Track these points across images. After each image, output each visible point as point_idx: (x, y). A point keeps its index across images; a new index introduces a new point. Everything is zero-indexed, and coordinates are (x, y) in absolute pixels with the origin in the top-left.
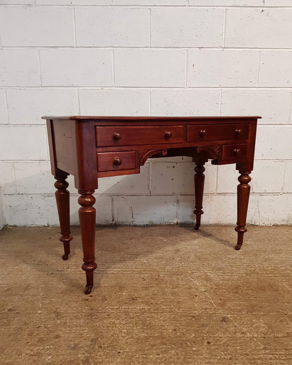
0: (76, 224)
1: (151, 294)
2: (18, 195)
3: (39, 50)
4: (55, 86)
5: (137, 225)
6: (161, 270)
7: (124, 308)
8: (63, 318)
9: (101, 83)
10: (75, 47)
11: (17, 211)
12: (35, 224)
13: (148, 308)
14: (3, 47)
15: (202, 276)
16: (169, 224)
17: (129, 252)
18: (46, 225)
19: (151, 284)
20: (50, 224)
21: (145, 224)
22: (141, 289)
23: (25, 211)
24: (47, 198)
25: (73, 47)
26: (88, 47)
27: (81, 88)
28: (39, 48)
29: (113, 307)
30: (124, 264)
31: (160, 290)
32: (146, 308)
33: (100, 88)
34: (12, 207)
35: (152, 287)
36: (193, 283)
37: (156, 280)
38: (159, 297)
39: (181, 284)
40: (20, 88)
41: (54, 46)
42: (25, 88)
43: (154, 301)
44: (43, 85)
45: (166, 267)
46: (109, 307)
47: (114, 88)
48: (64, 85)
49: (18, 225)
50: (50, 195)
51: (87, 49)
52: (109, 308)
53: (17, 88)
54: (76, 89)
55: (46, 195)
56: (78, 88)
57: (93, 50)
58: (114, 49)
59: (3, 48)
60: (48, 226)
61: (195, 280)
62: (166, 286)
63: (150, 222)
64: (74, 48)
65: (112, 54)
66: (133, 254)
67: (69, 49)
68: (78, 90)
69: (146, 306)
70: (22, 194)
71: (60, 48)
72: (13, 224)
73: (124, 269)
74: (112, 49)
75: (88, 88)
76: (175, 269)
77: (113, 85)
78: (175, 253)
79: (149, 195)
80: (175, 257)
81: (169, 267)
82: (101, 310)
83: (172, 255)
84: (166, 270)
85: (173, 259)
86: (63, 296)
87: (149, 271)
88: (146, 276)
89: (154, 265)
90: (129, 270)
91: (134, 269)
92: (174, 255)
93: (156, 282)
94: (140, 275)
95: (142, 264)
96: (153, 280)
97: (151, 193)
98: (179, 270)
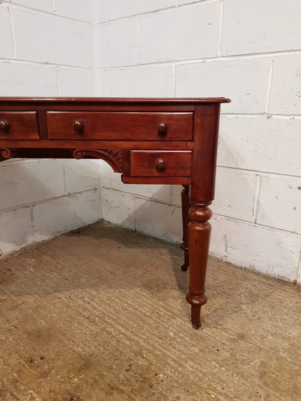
0: (161, 238)
2: (114, 190)
3: (140, 18)
4: (152, 63)
5: (231, 263)
6: (173, 364)
9: (203, 53)
10: (177, 6)
11: (111, 207)
12: (125, 225)
16: (280, 279)
17: (171, 306)
18: (134, 230)
19: (126, 385)
20: (137, 230)
21: (243, 266)
22: (102, 386)
23: (117, 209)
24: (136, 200)
25: (174, 7)
26: (192, 3)
27: (180, 63)
28: (140, 16)
30: (140, 324)
33: (202, 61)
34: (108, 202)
35: (122, 391)
37: (141, 382)
40: (121, 68)
41: (154, 10)
42: (124, 68)
44: (141, 63)
45: (186, 362)
46: (33, 392)
47: (221, 59)
48: (161, 61)
49: (111, 222)
50: (139, 197)
51: (190, 5)
53: (118, 68)
54: (173, 64)
55: (136, 196)
56: (177, 63)
57: (198, 6)
59: (109, 22)
60: (135, 231)
63: (250, 265)
64: (175, 8)
65: (222, 7)
66: (172, 312)
67: (170, 10)
68: (176, 66)
70: (115, 190)
71: (162, 12)
72: (107, 220)
73: (132, 332)
75: (187, 62)
76: (197, 375)
77: (218, 55)
78: (234, 340)
79: (254, 225)
80: (224, 349)
81: (192, 364)
82: (20, 390)
83: (224, 342)
84: (180, 369)
85: (218, 350)
86: (24, 338)
87: (156, 356)
88: (141, 363)
89: (175, 348)
90: (135, 338)
91: (140, 341)
92: (228, 344)
93: (137, 386)
94: (136, 356)
95: (161, 337)
96: (138, 379)
97: (256, 223)
98: (201, 380)
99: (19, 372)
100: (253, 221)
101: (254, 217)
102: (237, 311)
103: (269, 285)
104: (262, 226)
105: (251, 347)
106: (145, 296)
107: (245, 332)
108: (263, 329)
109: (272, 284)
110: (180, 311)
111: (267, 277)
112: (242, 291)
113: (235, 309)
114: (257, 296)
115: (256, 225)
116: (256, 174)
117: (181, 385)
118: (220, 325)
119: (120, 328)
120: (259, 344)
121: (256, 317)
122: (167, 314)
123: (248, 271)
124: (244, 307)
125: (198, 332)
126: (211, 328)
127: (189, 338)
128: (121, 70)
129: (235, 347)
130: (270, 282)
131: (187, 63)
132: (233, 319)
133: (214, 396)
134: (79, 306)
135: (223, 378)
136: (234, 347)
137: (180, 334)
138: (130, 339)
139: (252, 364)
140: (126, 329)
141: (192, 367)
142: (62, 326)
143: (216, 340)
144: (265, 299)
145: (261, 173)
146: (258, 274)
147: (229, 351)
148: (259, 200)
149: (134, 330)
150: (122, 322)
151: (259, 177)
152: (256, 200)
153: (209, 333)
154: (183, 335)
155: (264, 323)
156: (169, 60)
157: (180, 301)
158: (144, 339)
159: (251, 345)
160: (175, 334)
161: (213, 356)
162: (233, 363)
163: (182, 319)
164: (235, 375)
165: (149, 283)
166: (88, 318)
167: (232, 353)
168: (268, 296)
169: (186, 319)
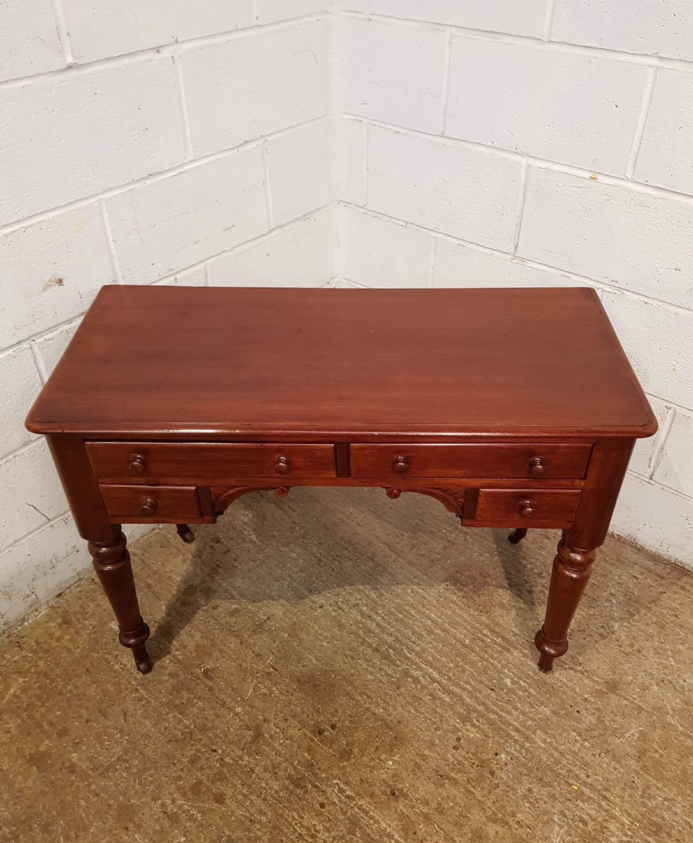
1: (434, 804)
3: (453, 37)
4: (473, 142)
6: (517, 737)
7: (362, 805)
8: (257, 754)
9: (593, 160)
10: (545, 39)
13: (399, 839)
14: (373, 14)
15: (591, 824)
17: (500, 626)
19: (459, 771)
22: (427, 773)
25: (540, 39)
26: (582, 47)
27: (538, 163)
28: (454, 31)
29: (345, 788)
30: (458, 662)
31: (462, 805)
32: (396, 837)
33: (588, 175)
35: (455, 782)
36: (546, 834)
37: (477, 766)
38: (443, 826)
39: (520, 816)
40: (398, 129)
41: (489, 29)
42: (407, 131)
43: (424, 829)
44: (447, 134)
45: (534, 733)
46: (339, 782)
47: (630, 185)
48: (495, 145)
51: (578, 51)
52: (338, 784)
53: (390, 127)
54: (524, 162)
56: (531, 161)
57: (595, 58)
58: (661, 64)
59: (374, 18)
61: (561, 827)
62: (482, 799)
64: (542, 42)
65: (650, 79)
66: (504, 638)
67: (529, 43)
68: (529, 167)
69: (398, 832)
71: (507, 39)
73: (449, 679)
74: (654, 62)
75: (556, 167)
76: (552, 755)
77: (627, 175)
78: (601, 694)
79: (647, 480)
80: (587, 709)
81: (543, 736)
82: (322, 780)
83: (586, 696)
84: (527, 745)
85: (578, 712)
86: (295, 691)
87: (491, 723)
88: (472, 735)
89: (517, 709)
90: (456, 689)
91: (465, 695)
92: (593, 700)
93: (474, 773)
94: (463, 723)
95: (493, 688)
96: (473, 761)
97: (651, 479)
98: (557, 762)
99: (309, 750)
100: (648, 475)
101: (650, 470)
102: (605, 634)
103: (657, 575)
104: (662, 487)
105: (626, 705)
106: (455, 603)
107: (617, 677)
108: (645, 671)
109: (664, 574)
110: (515, 635)
111: (655, 558)
112: (613, 591)
113: (602, 631)
114: (637, 601)
115: (651, 481)
116: (666, 406)
117: (531, 770)
118: (580, 664)
119: (430, 670)
120: (637, 702)
121: (635, 648)
122: (495, 643)
123: (624, 542)
124: (616, 626)
125: (547, 677)
126: (565, 669)
127: (534, 689)
128: (397, 132)
129: (603, 705)
130: (659, 569)
131: (555, 169)
132: (599, 653)
133: (576, 788)
134: (357, 623)
135: (588, 759)
136: (601, 707)
137: (521, 682)
138: (449, 692)
139: (627, 735)
140: (440, 672)
141: (544, 742)
142: (342, 666)
143: (576, 693)
144: (650, 609)
145: (677, 408)
146: (640, 550)
147: (594, 714)
148: (665, 448)
149: (451, 674)
150: (430, 658)
151: (671, 412)
152: (659, 446)
153: (564, 680)
154: (525, 684)
155: (647, 659)
156: (514, 150)
157: (513, 612)
158: (469, 692)
159: (626, 702)
160: (513, 683)
161: (573, 722)
162: (601, 735)
163: (521, 652)
164: (603, 755)
165: (457, 572)
166: (377, 650)
167: (599, 717)
168: (654, 601)
169: (526, 651)
